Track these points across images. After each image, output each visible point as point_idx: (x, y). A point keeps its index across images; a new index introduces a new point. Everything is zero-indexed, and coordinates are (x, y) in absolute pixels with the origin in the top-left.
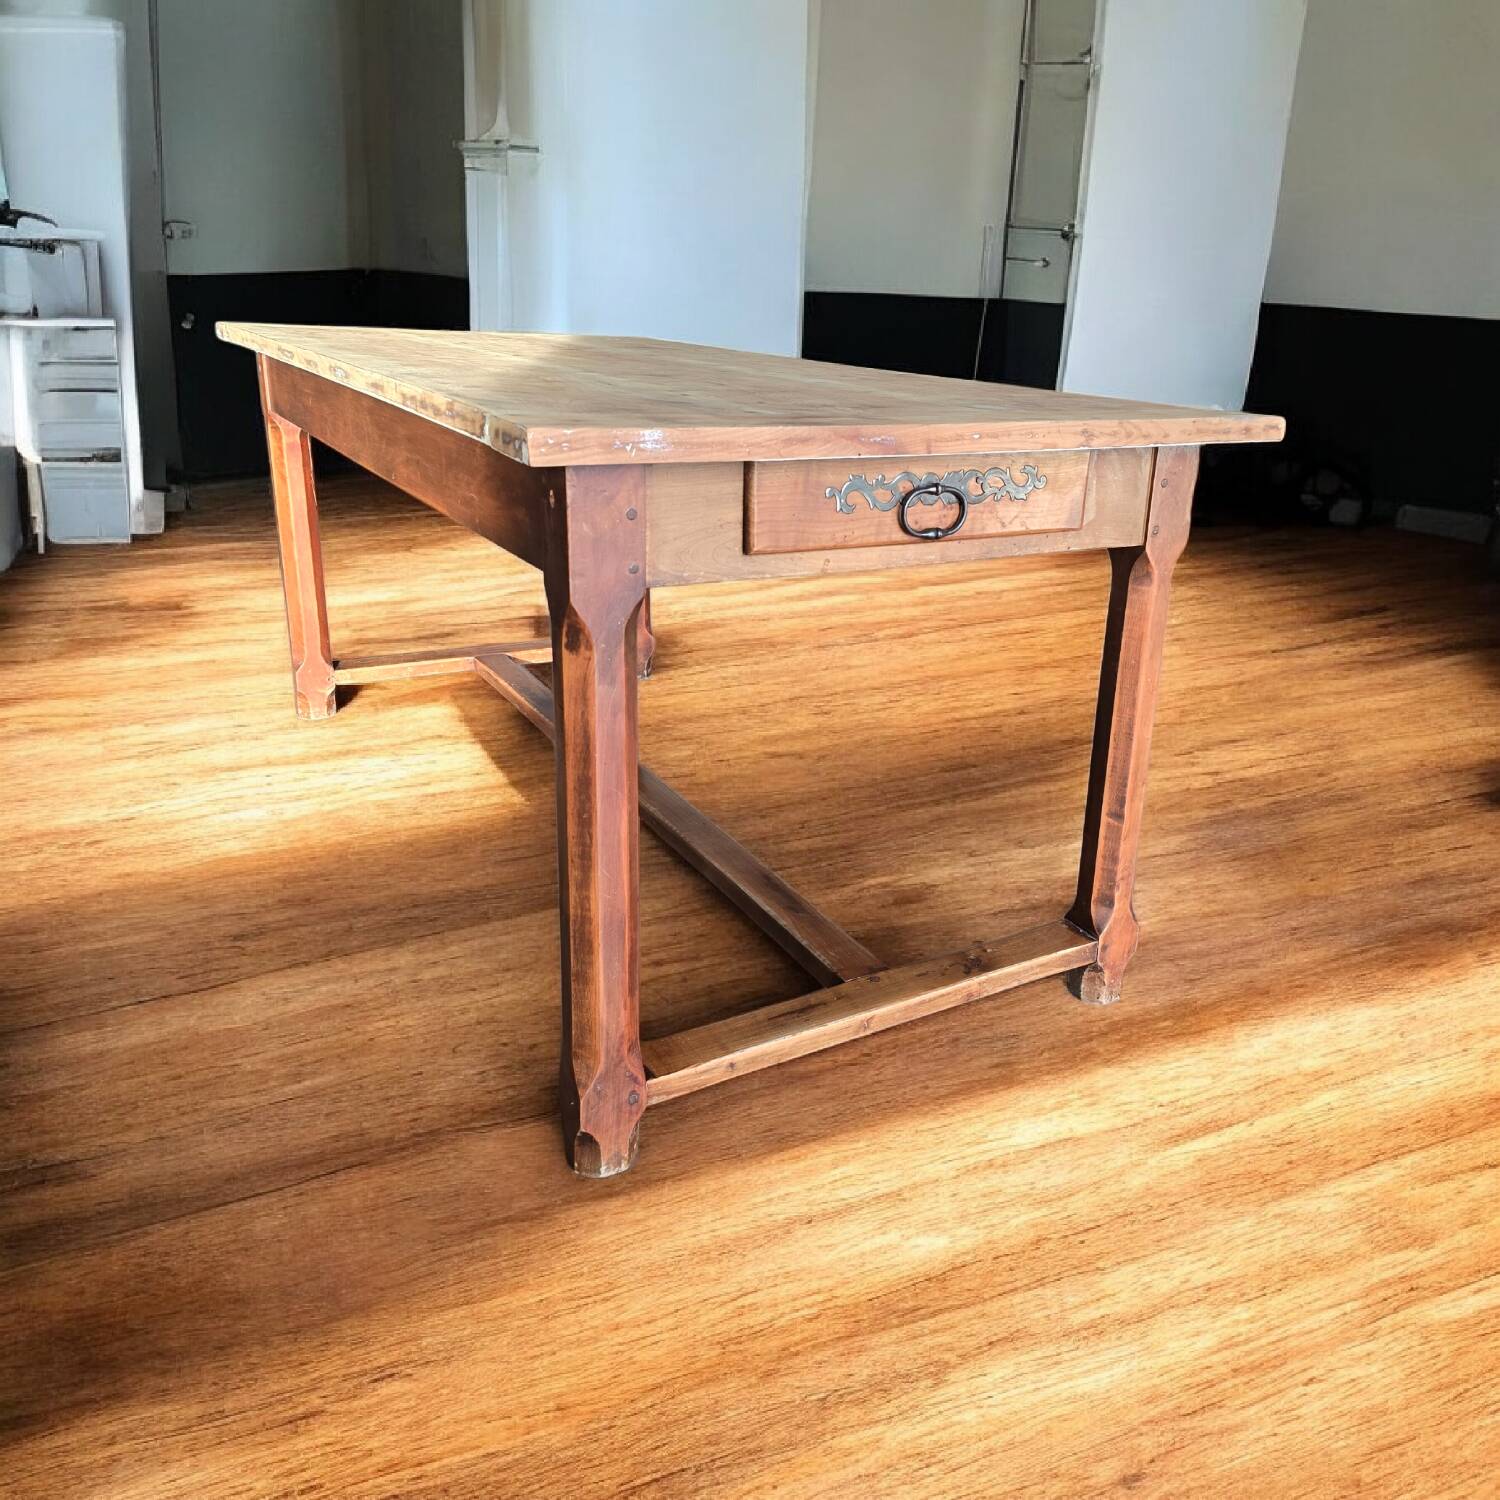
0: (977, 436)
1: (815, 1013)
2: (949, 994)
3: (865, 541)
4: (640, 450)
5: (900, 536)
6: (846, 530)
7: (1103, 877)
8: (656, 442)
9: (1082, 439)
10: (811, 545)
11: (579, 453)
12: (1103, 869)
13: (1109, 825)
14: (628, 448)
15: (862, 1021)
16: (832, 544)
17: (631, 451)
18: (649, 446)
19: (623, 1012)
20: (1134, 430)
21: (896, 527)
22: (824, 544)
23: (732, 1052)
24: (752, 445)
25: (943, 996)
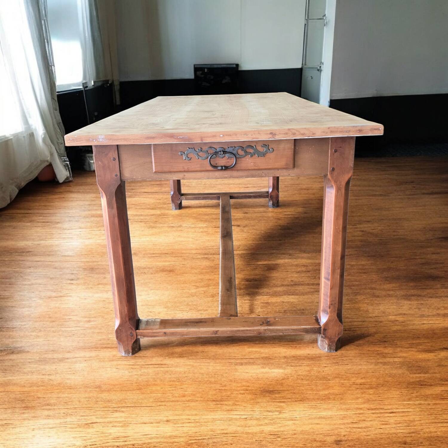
0: (222, 136)
1: (201, 324)
2: (250, 330)
3: (196, 169)
4: (97, 141)
5: (210, 168)
6: (188, 166)
7: (324, 302)
8: (103, 139)
9: (271, 136)
10: (175, 170)
11: (79, 142)
12: (324, 299)
13: (325, 282)
14: (94, 141)
15: (214, 331)
16: (183, 170)
17: (95, 141)
18: (101, 140)
19: (126, 307)
20: (296, 132)
21: (209, 165)
22: (181, 170)
23: (166, 329)
24: (134, 139)
25: (247, 330)
